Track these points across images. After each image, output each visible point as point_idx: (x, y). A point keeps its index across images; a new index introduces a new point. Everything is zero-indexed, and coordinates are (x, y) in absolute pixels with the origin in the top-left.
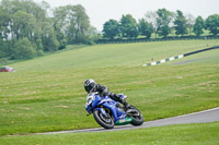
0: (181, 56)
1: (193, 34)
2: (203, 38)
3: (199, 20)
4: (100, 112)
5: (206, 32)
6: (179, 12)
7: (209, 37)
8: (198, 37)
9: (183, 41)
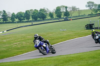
0: (5, 31)
1: (11, 21)
2: (15, 23)
3: (13, 15)
4: (41, 48)
5: (17, 20)
6: (4, 11)
7: (18, 22)
8: (13, 22)
9: (6, 24)
